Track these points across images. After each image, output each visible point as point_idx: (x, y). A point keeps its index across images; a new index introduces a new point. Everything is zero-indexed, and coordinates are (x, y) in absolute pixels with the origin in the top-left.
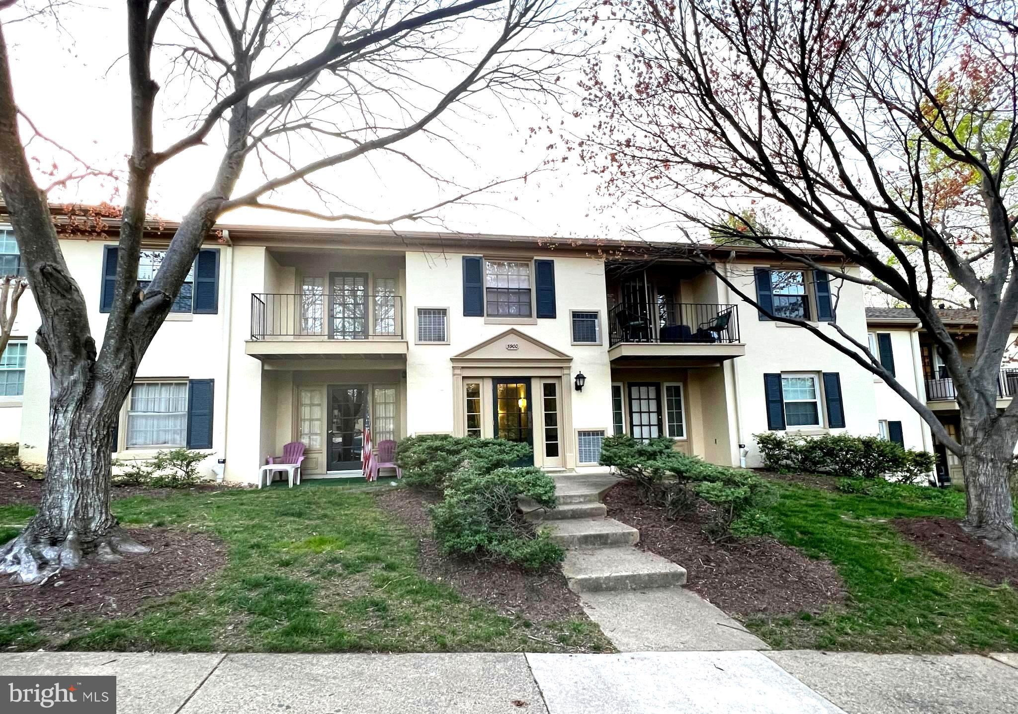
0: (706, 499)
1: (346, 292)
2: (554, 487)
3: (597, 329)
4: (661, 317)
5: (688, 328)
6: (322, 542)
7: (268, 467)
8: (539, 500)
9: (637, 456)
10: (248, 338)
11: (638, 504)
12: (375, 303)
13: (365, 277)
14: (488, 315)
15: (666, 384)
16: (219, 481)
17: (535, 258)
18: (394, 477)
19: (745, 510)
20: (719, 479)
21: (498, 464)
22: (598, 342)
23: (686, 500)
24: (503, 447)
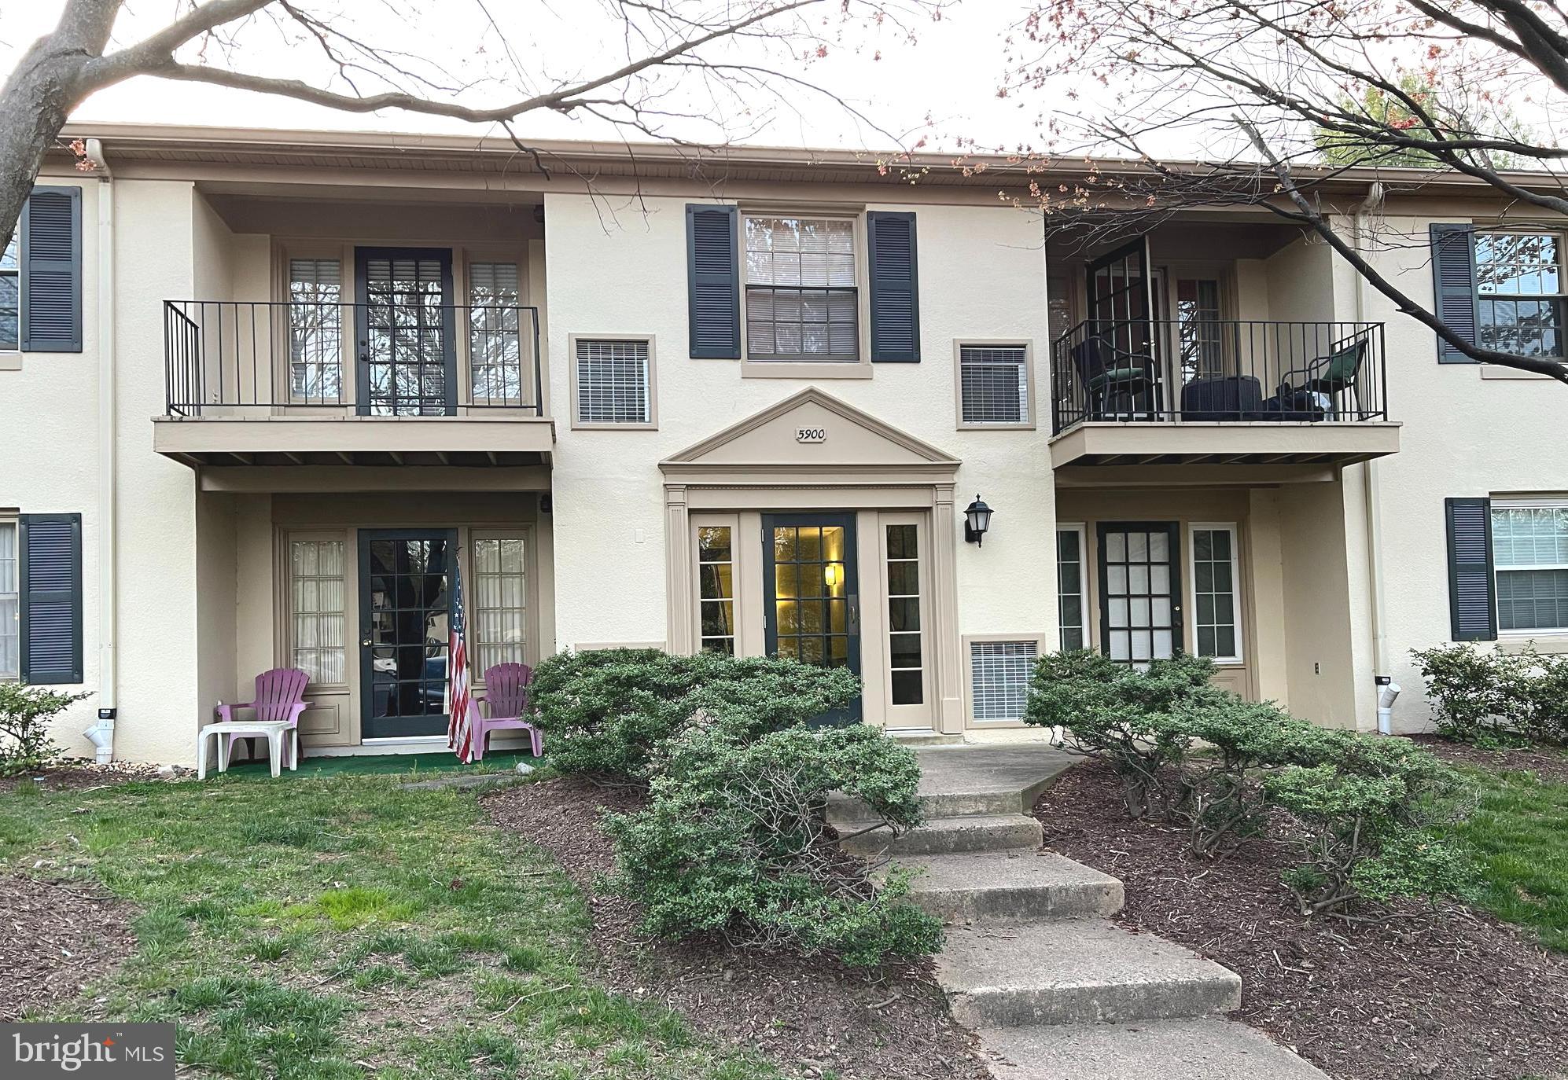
0: (1292, 806)
1: (398, 299)
2: (915, 773)
3: (1022, 388)
4: (1185, 358)
5: (1254, 383)
6: (357, 903)
7: (220, 728)
8: (879, 804)
9: (1119, 702)
10: (162, 412)
11: (1119, 819)
12: (470, 326)
13: (444, 258)
14: (750, 357)
15: (1194, 527)
16: (102, 761)
17: (869, 208)
18: (526, 753)
19: (1392, 833)
20: (1325, 757)
21: (777, 720)
22: (1022, 423)
23: (1240, 809)
24: (789, 679)
